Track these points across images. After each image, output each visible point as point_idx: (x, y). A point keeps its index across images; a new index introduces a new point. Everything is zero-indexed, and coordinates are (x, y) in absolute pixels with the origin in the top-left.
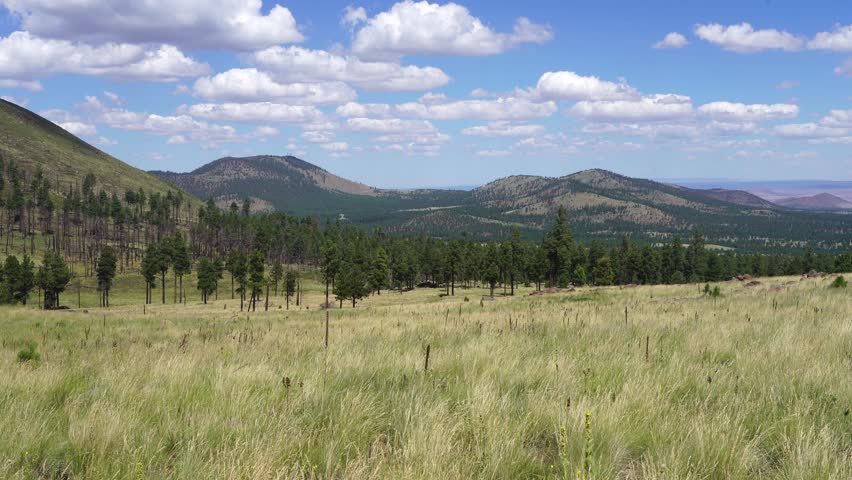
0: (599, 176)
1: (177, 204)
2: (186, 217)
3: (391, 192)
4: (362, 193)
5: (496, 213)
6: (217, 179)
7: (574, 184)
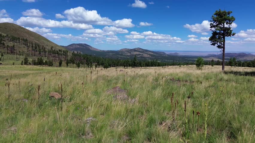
0: (139, 49)
1: (68, 52)
2: (70, 54)
3: (103, 51)
4: (98, 51)
5: (121, 55)
6: (72, 47)
7: (135, 50)
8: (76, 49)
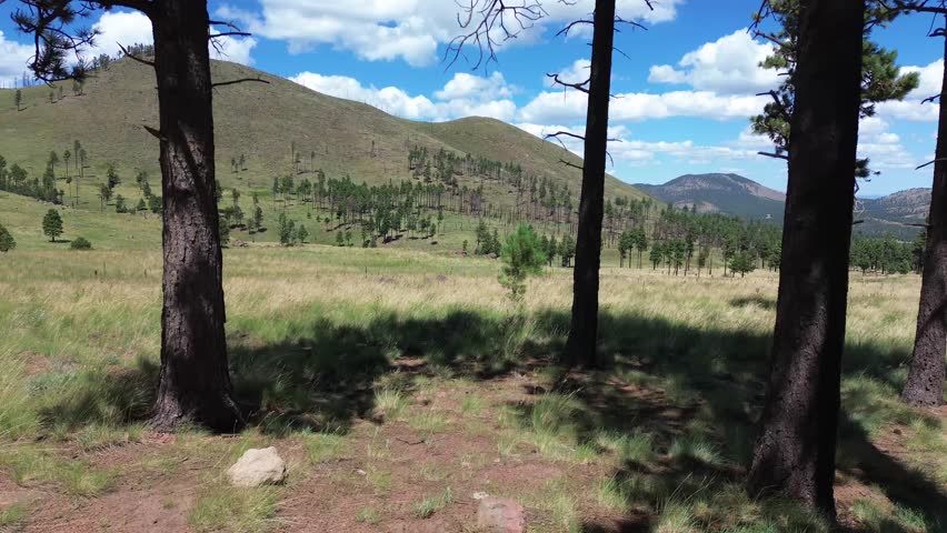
1: (648, 206)
2: (653, 215)
5: (897, 216)
6: (679, 189)
8: (698, 196)
